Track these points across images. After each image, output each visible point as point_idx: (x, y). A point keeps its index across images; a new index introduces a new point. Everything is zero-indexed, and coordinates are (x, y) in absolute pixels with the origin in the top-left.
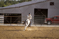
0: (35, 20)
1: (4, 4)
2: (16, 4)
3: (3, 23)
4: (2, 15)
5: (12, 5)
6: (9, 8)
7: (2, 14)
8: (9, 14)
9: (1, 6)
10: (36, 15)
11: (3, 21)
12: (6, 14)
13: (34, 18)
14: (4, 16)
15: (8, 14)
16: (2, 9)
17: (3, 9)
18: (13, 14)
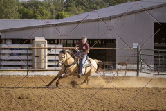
0: (158, 57)
2: (99, 11)
4: (58, 44)
6: (78, 22)
7: (58, 40)
8: (77, 40)
9: (54, 16)
10: (160, 42)
12: (69, 42)
13: (155, 52)
14: (61, 46)
15: (73, 40)
16: (57, 25)
17: (60, 24)
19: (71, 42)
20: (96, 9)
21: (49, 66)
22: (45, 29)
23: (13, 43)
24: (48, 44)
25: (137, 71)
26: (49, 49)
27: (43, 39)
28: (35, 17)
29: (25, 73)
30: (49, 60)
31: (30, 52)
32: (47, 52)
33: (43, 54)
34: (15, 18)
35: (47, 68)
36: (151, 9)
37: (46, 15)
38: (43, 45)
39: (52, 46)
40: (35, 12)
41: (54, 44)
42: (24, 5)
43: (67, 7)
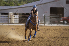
1: (18, 3)
3: (18, 23)
4: (17, 14)
5: (26, 4)
6: (24, 7)
7: (17, 13)
10: (52, 14)
11: (18, 21)
12: (21, 14)
14: (18, 15)
15: (22, 13)
16: (17, 8)
18: (28, 13)
19: (22, 14)
20: (30, 3)
21: (14, 22)
22: (13, 10)
23: (2, 14)
24: (14, 14)
25: (44, 24)
26: (14, 16)
27: (12, 13)
28: (9, 5)
29: (6, 25)
30: (14, 20)
31: (8, 17)
32: (14, 17)
33: (12, 18)
34: (2, 6)
35: (13, 23)
36: (49, 3)
37: (13, 5)
38: (12, 15)
39: (15, 15)
40: (9, 4)
41: (16, 14)
42: (5, 1)
43: (20, 2)
